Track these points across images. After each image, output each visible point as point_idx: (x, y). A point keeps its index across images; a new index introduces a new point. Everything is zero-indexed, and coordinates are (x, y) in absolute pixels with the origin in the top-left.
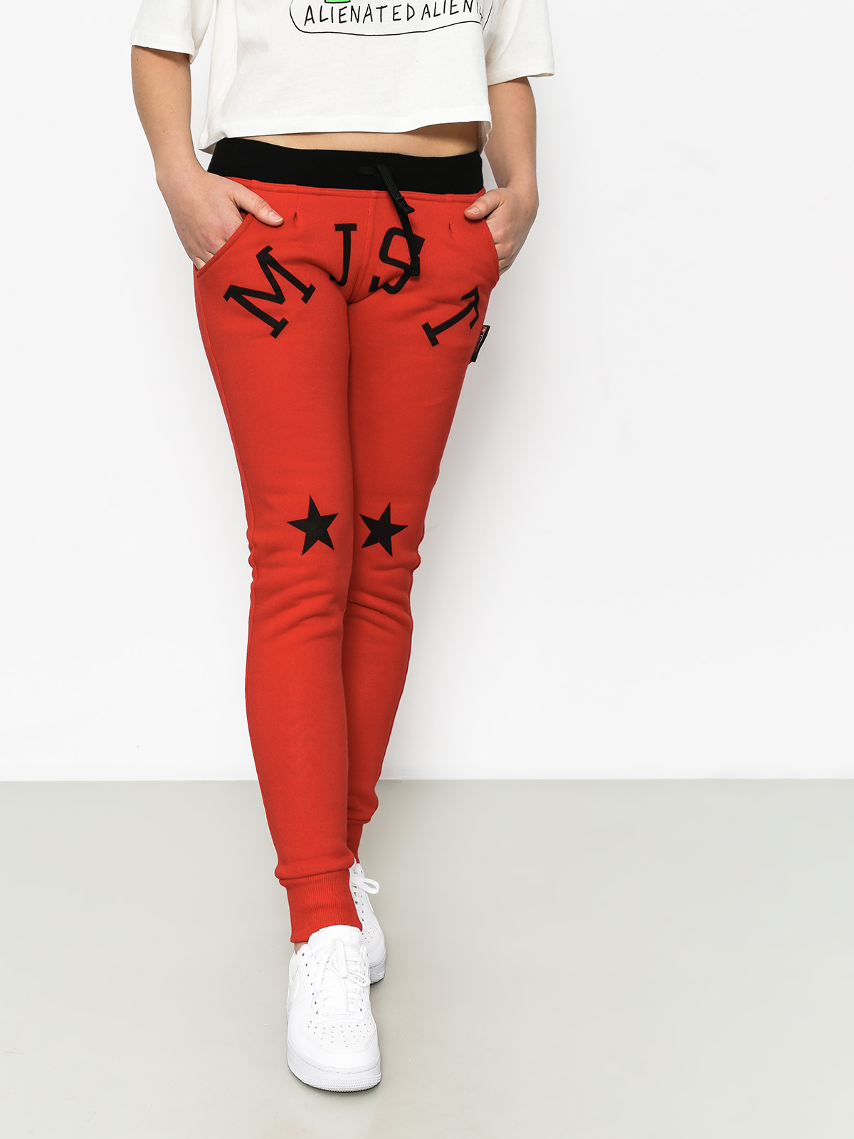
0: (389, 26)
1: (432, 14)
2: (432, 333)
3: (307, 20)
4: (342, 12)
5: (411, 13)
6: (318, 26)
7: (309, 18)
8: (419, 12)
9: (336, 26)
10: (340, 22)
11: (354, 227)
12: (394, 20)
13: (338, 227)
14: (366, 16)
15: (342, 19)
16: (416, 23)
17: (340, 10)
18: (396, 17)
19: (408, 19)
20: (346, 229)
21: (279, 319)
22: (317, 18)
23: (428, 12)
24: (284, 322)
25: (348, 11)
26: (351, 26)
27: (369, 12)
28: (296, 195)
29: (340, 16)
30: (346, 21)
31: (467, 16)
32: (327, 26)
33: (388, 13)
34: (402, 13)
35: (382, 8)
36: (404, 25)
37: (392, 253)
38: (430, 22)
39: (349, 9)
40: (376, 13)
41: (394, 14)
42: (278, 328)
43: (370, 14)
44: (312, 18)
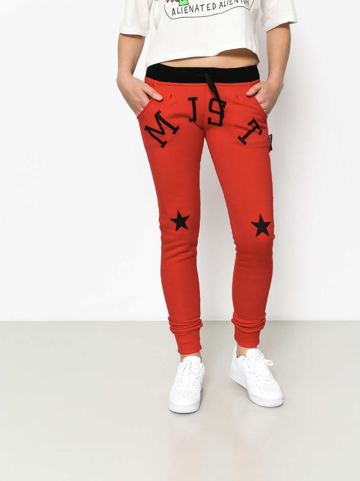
0: (205, 12)
1: (223, 6)
2: (243, 140)
3: (173, 14)
4: (186, 9)
5: (214, 6)
6: (177, 16)
7: (174, 13)
8: (218, 5)
9: (184, 15)
10: (185, 13)
11: (196, 98)
12: (208, 10)
13: (189, 99)
14: (196, 9)
15: (186, 12)
16: (217, 10)
17: (185, 8)
18: (208, 9)
19: (213, 9)
20: (193, 100)
21: (163, 141)
22: (176, 12)
23: (222, 5)
24: (166, 142)
25: (188, 8)
26: (190, 14)
27: (197, 8)
28: (171, 87)
29: (185, 10)
30: (187, 12)
31: (236, 4)
32: (180, 15)
33: (205, 7)
34: (211, 7)
35: (202, 5)
36: (212, 12)
37: (214, 108)
38: (223, 9)
39: (189, 7)
40: (200, 8)
41: (208, 8)
42: (163, 144)
43: (198, 8)
44: (175, 13)
